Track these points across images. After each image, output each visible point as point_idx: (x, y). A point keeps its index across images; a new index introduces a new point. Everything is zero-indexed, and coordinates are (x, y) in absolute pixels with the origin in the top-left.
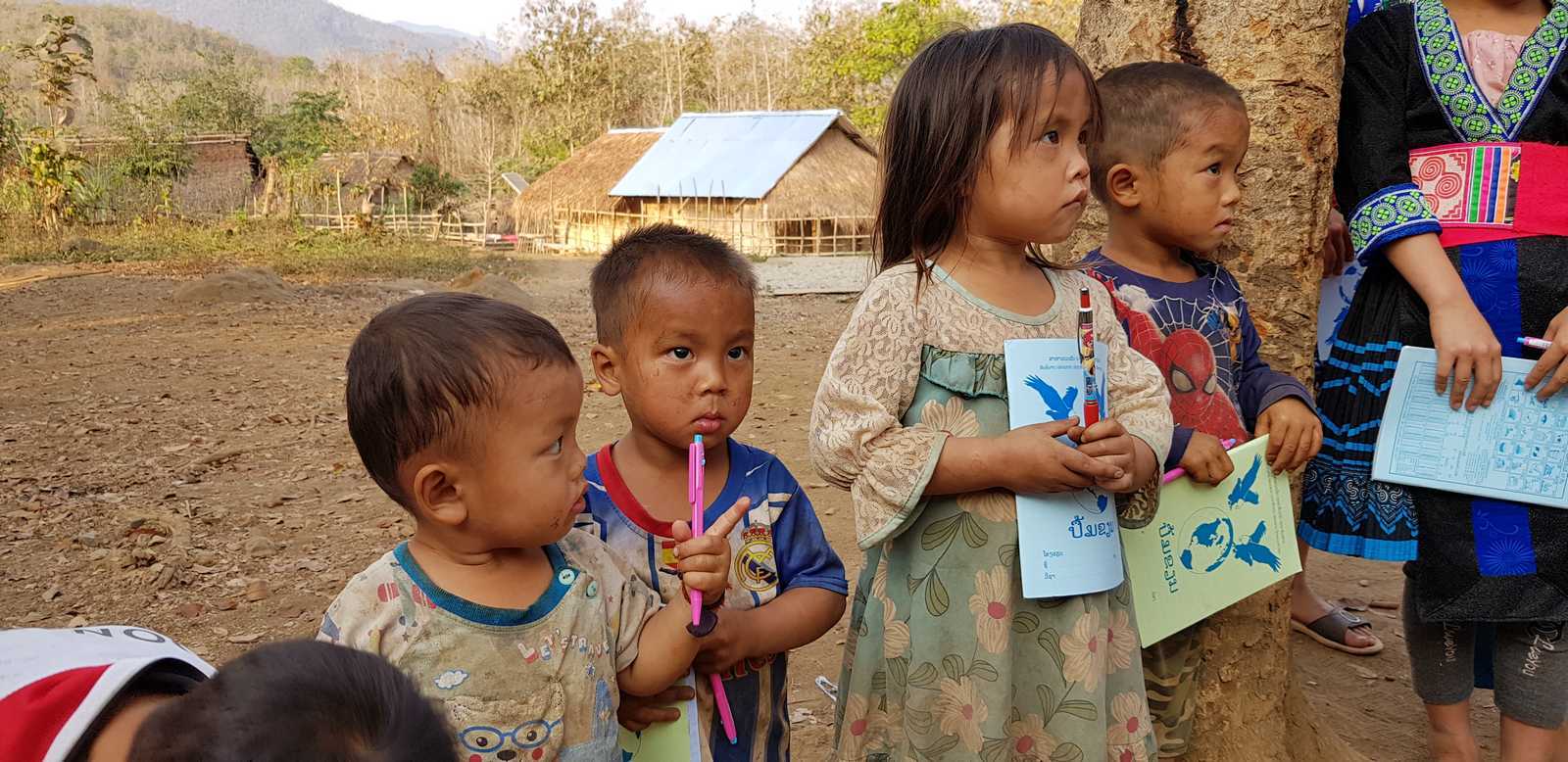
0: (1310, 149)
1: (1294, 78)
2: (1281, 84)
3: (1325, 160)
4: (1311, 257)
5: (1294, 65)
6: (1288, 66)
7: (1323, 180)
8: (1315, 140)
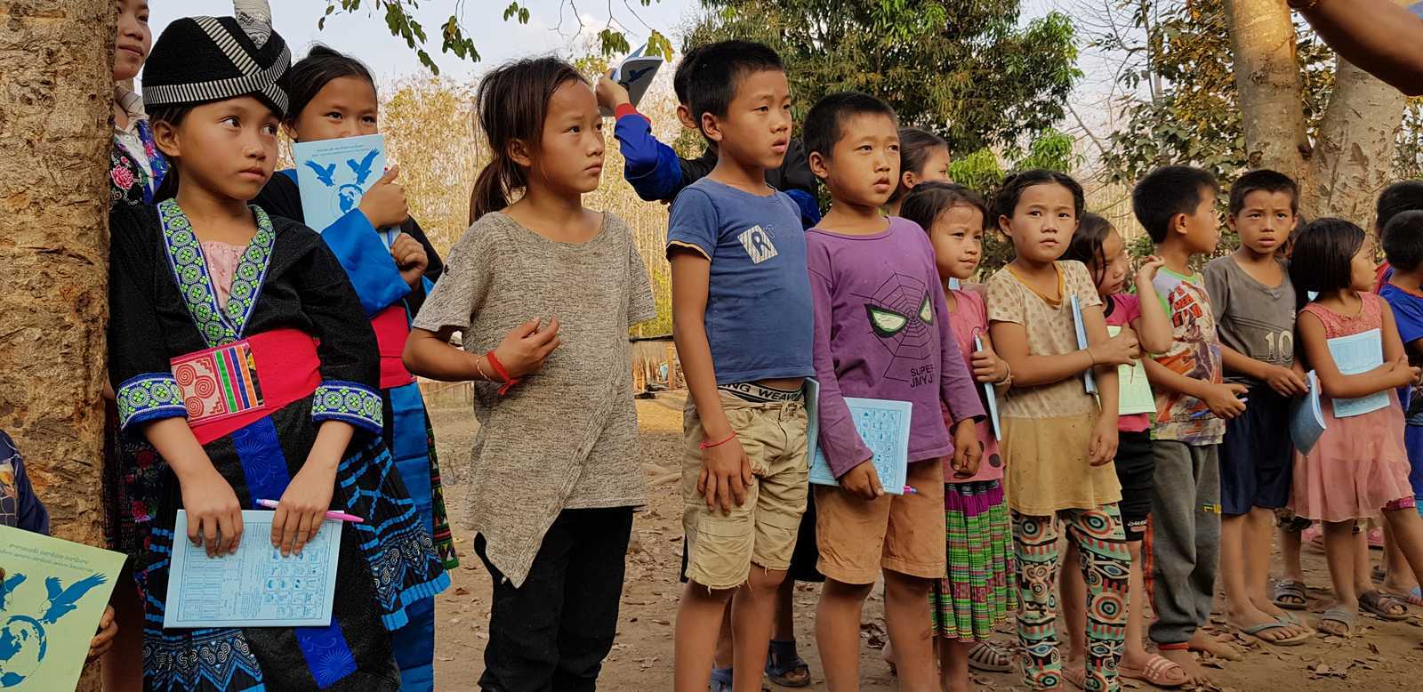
0: (78, 311)
1: (55, 246)
2: (41, 251)
3: (94, 320)
4: (88, 410)
5: (55, 235)
6: (49, 235)
7: (93, 339)
8: (83, 302)
